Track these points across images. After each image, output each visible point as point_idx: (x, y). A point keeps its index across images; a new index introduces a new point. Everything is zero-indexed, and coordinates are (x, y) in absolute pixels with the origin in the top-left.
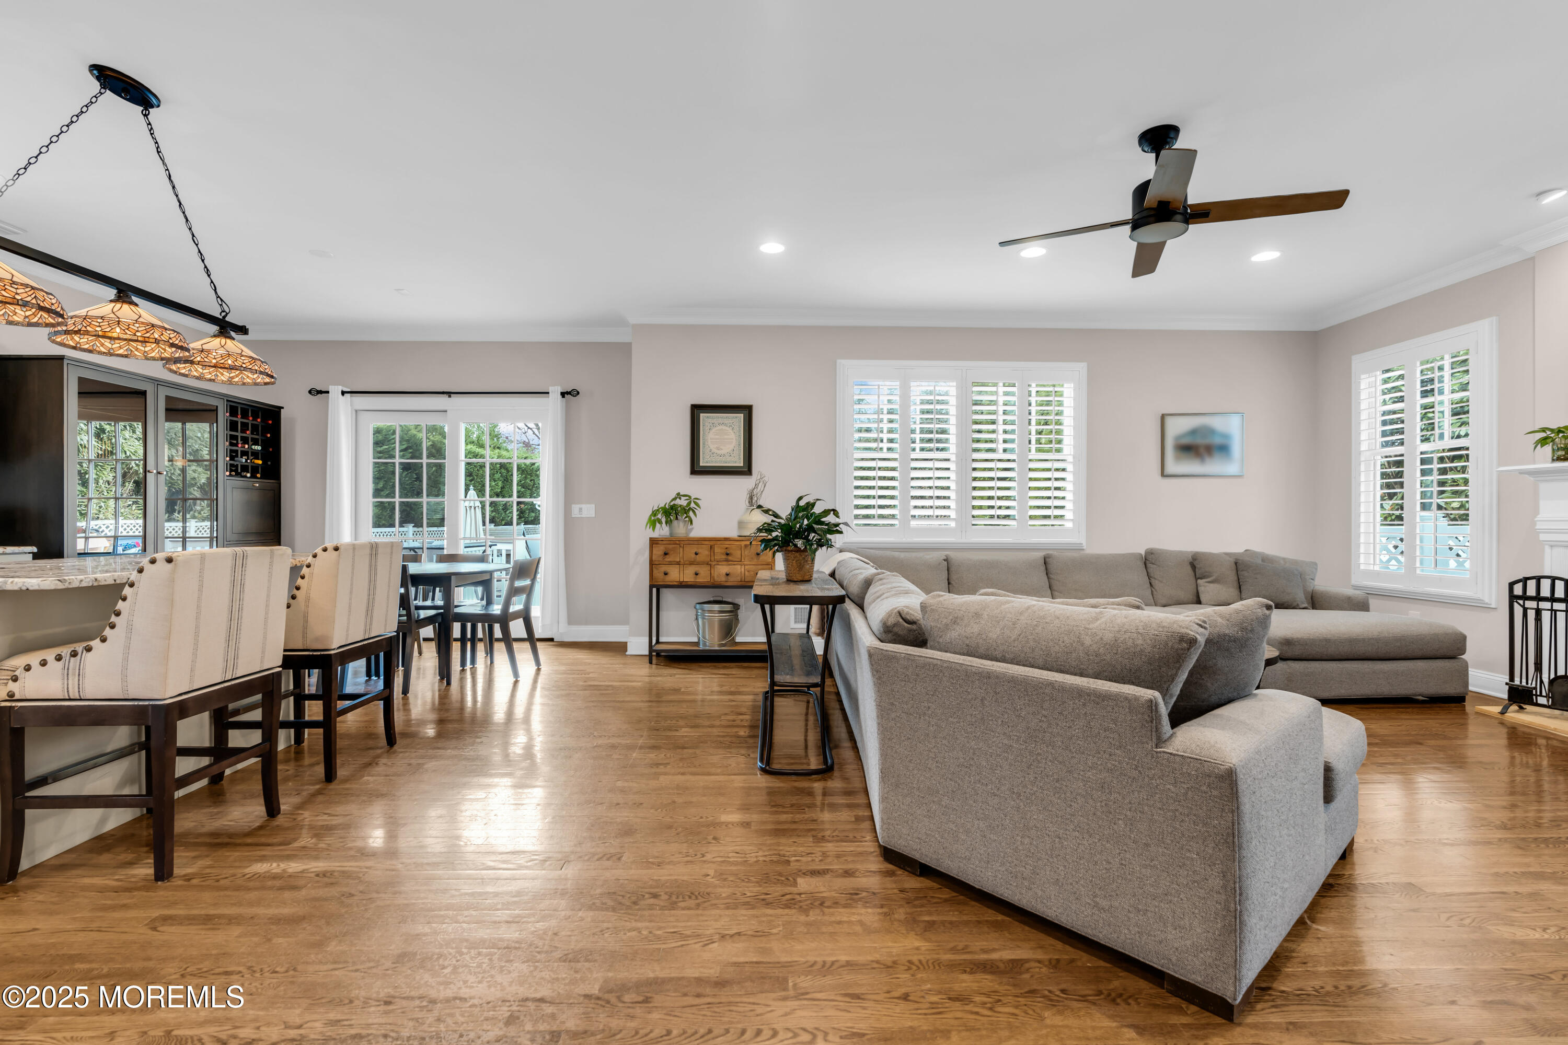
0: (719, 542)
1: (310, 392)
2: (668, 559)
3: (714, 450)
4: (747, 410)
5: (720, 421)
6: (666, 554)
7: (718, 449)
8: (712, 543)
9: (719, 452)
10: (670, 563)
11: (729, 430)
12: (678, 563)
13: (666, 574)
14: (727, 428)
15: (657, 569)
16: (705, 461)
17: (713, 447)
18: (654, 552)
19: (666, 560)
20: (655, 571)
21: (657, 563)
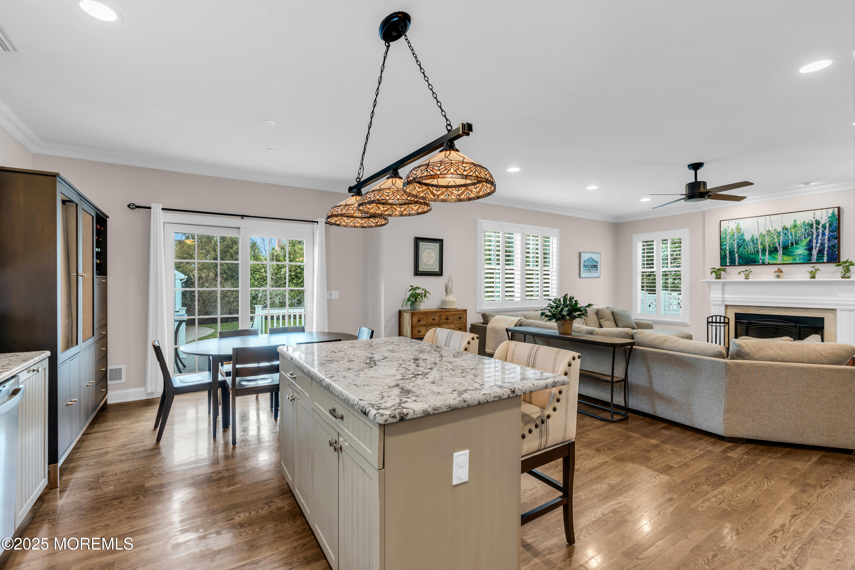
0: (443, 313)
1: (129, 206)
2: (421, 323)
3: (426, 262)
4: (440, 241)
5: (429, 247)
6: (419, 320)
7: (428, 262)
8: (440, 313)
9: (428, 264)
10: (421, 326)
11: (433, 251)
12: (425, 325)
13: (419, 332)
14: (432, 251)
15: (415, 329)
16: (422, 268)
17: (425, 261)
18: (413, 320)
19: (419, 324)
20: (414, 330)
21: (415, 326)
